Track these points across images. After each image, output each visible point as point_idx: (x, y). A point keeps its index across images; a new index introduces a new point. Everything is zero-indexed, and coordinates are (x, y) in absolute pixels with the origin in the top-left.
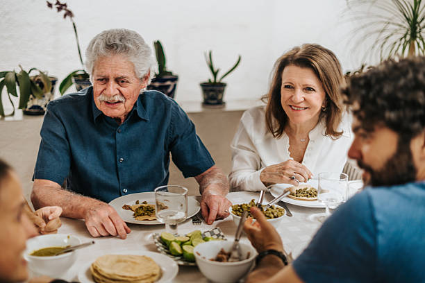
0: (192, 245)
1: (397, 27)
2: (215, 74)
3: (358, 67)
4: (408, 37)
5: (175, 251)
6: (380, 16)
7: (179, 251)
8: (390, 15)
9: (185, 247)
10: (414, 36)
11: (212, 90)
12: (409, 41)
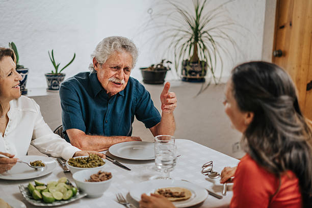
0: (49, 191)
1: (185, 33)
2: (56, 68)
3: (159, 62)
4: (193, 40)
5: (37, 196)
6: (173, 26)
7: (40, 196)
8: (180, 25)
9: (44, 193)
10: (197, 40)
11: (54, 79)
12: (193, 43)
